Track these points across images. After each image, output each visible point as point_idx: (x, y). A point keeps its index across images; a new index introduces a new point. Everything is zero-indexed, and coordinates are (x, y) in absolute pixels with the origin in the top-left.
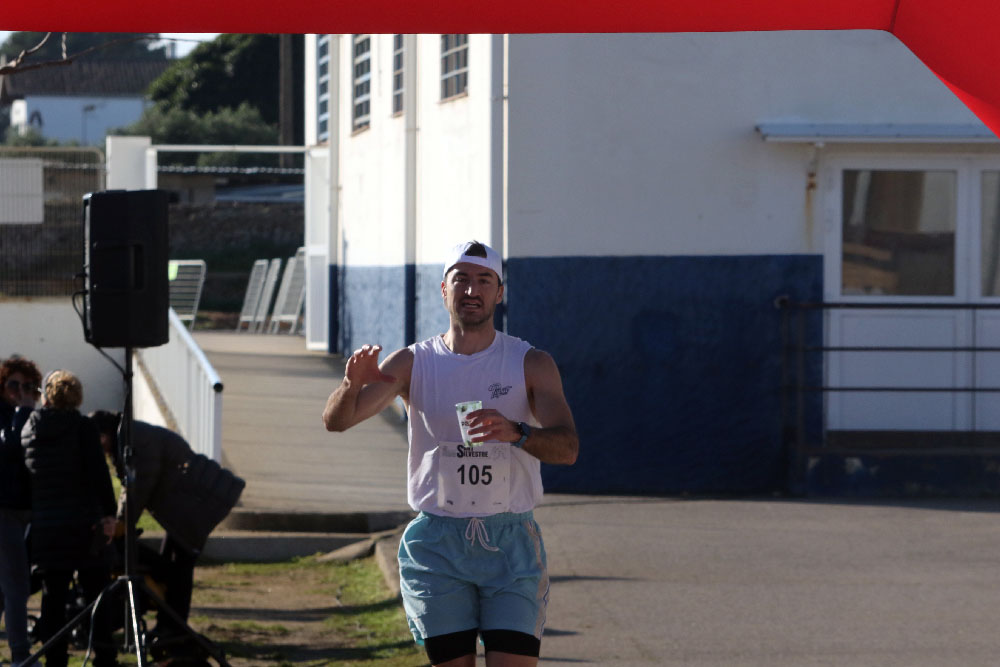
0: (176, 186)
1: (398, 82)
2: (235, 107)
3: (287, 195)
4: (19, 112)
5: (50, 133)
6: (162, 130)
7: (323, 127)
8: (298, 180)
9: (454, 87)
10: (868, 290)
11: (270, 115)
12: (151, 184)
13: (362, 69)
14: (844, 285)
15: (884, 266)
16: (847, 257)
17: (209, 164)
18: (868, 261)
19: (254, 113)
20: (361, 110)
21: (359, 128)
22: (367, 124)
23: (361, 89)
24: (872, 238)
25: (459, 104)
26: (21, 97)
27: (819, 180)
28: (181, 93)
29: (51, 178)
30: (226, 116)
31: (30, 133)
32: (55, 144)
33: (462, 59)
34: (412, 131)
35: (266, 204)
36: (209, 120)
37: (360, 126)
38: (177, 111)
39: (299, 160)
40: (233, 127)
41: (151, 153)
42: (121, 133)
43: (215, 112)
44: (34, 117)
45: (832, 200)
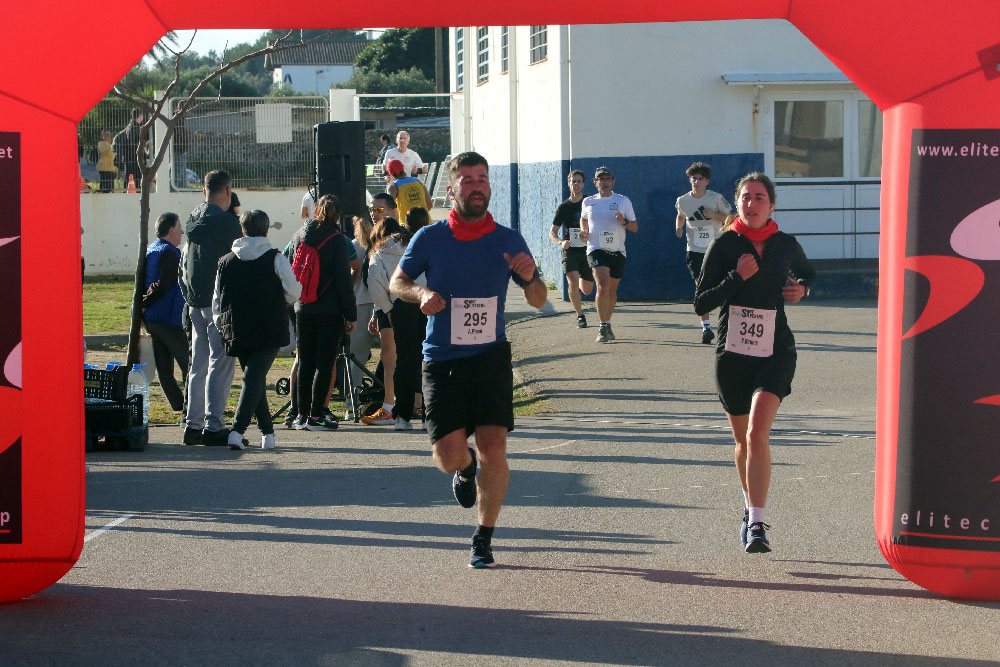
0: (372, 118)
1: (505, 53)
2: (408, 70)
3: (439, 123)
4: (278, 75)
5: (296, 87)
6: (364, 85)
7: (460, 81)
8: (446, 113)
9: (539, 54)
10: (793, 174)
11: (429, 75)
12: (356, 118)
13: (483, 45)
14: (777, 172)
15: (801, 159)
16: (778, 154)
17: (392, 105)
18: (791, 156)
19: (420, 73)
20: (483, 70)
21: (482, 81)
22: (486, 78)
23: (483, 58)
24: (794, 142)
25: (541, 66)
26: (279, 66)
27: (760, 108)
28: (376, 62)
29: (297, 115)
30: (403, 75)
31: (285, 88)
32: (300, 94)
33: (544, 38)
34: (514, 82)
35: (427, 128)
36: (392, 77)
37: (482, 80)
38: (373, 73)
39: (447, 101)
40: (407, 81)
41: (356, 99)
42: (340, 87)
43: (396, 73)
44: (287, 78)
45: (768, 120)
